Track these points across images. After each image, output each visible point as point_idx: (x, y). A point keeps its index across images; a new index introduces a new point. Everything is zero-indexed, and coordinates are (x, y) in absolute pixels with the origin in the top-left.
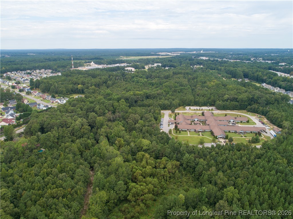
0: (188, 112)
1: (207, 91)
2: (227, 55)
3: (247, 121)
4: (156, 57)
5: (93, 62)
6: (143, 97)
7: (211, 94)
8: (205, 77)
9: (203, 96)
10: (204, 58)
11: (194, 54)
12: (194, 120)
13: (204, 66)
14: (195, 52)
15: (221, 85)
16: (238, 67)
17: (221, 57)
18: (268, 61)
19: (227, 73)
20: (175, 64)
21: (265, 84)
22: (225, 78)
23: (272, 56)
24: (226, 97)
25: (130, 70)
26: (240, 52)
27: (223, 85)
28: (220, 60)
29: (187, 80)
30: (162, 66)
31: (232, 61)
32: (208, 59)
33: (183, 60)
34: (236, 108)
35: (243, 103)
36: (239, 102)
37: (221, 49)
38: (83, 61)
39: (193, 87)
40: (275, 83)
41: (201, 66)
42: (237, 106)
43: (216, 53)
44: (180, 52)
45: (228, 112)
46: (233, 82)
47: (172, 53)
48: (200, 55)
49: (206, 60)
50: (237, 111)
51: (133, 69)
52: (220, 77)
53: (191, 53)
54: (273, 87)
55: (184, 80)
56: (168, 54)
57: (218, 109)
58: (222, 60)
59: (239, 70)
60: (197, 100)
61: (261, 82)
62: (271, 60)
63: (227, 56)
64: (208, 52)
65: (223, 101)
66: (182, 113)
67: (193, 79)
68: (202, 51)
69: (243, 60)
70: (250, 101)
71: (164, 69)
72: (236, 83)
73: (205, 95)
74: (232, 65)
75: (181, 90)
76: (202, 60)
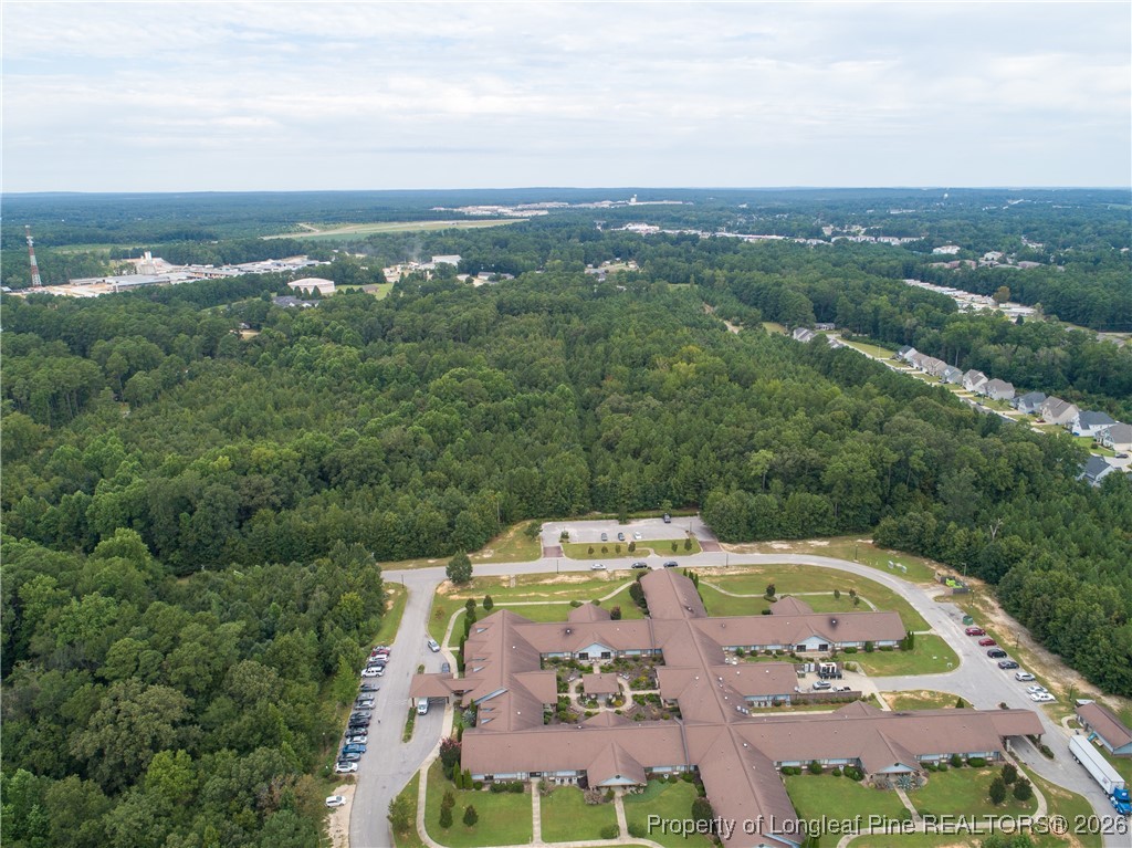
0: (552, 575)
1: (655, 416)
2: (728, 213)
3: (899, 642)
4: (449, 224)
5: (148, 255)
6: (295, 480)
7: (678, 441)
8: (644, 327)
9: (636, 454)
10: (642, 228)
11: (601, 213)
12: (584, 656)
13: (641, 265)
14: (606, 204)
15: (725, 378)
16: (784, 268)
17: (707, 222)
18: (886, 240)
19: (741, 300)
20: (518, 258)
21: (913, 351)
22: (736, 324)
23: (896, 216)
24: (762, 458)
25: (311, 291)
26: (776, 200)
27: (734, 378)
28: (707, 235)
29: (559, 344)
30: (462, 269)
31: (752, 239)
32: (658, 235)
33: (555, 241)
34: (820, 524)
35: (854, 499)
36: (835, 492)
37: (708, 191)
38: (106, 250)
39: (588, 391)
40: (958, 350)
41: (632, 266)
42: (824, 515)
43: (689, 208)
44: (548, 205)
45: (781, 555)
46: (773, 349)
47: (519, 207)
48: (627, 217)
49: (649, 239)
50: (825, 543)
51: (328, 287)
52: (711, 322)
53: (591, 206)
54: (957, 370)
55: (548, 343)
56: (501, 210)
57: (723, 540)
58: (714, 238)
59: (793, 284)
60: (602, 479)
61: (892, 341)
62: (900, 234)
63: (730, 218)
64: (656, 205)
65: (747, 485)
66: (513, 583)
67: (592, 338)
68: (633, 200)
69: (793, 235)
70: (888, 480)
71: (469, 281)
72: (787, 351)
73: (650, 445)
74: (758, 260)
75: (526, 412)
76: (633, 236)
